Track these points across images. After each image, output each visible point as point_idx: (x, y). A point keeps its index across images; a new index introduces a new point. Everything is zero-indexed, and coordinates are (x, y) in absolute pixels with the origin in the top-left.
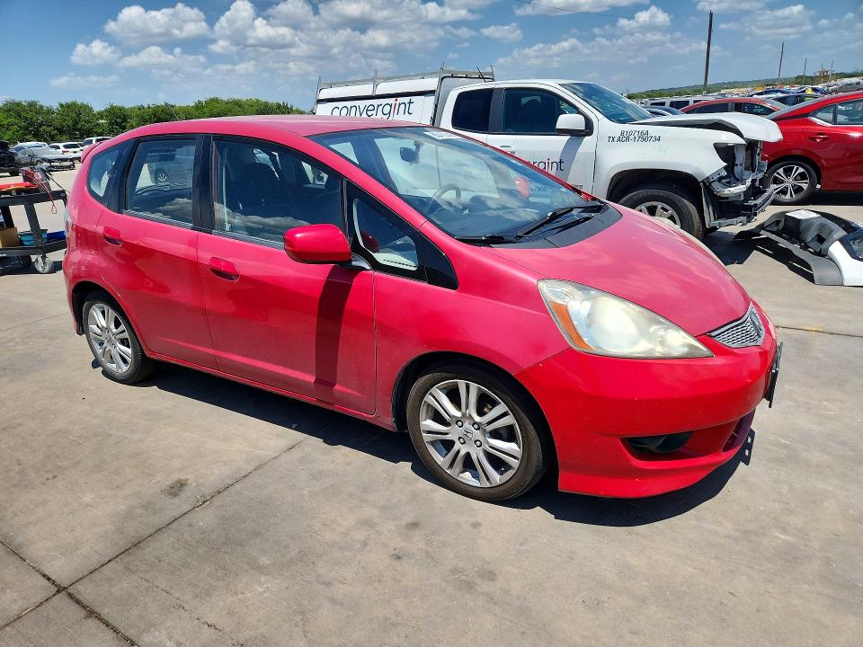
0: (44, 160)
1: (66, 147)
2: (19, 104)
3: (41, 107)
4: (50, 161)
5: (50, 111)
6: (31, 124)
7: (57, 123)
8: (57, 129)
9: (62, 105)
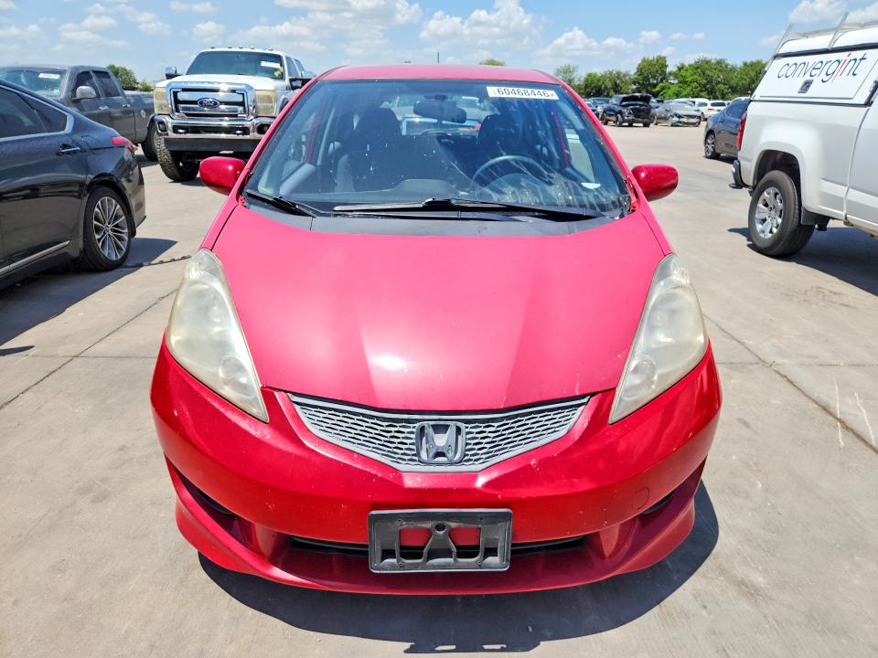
0: (676, 115)
1: (713, 105)
2: (708, 62)
3: (727, 66)
4: (680, 117)
5: (733, 69)
6: (710, 82)
7: (733, 83)
8: (731, 87)
9: (745, 64)
